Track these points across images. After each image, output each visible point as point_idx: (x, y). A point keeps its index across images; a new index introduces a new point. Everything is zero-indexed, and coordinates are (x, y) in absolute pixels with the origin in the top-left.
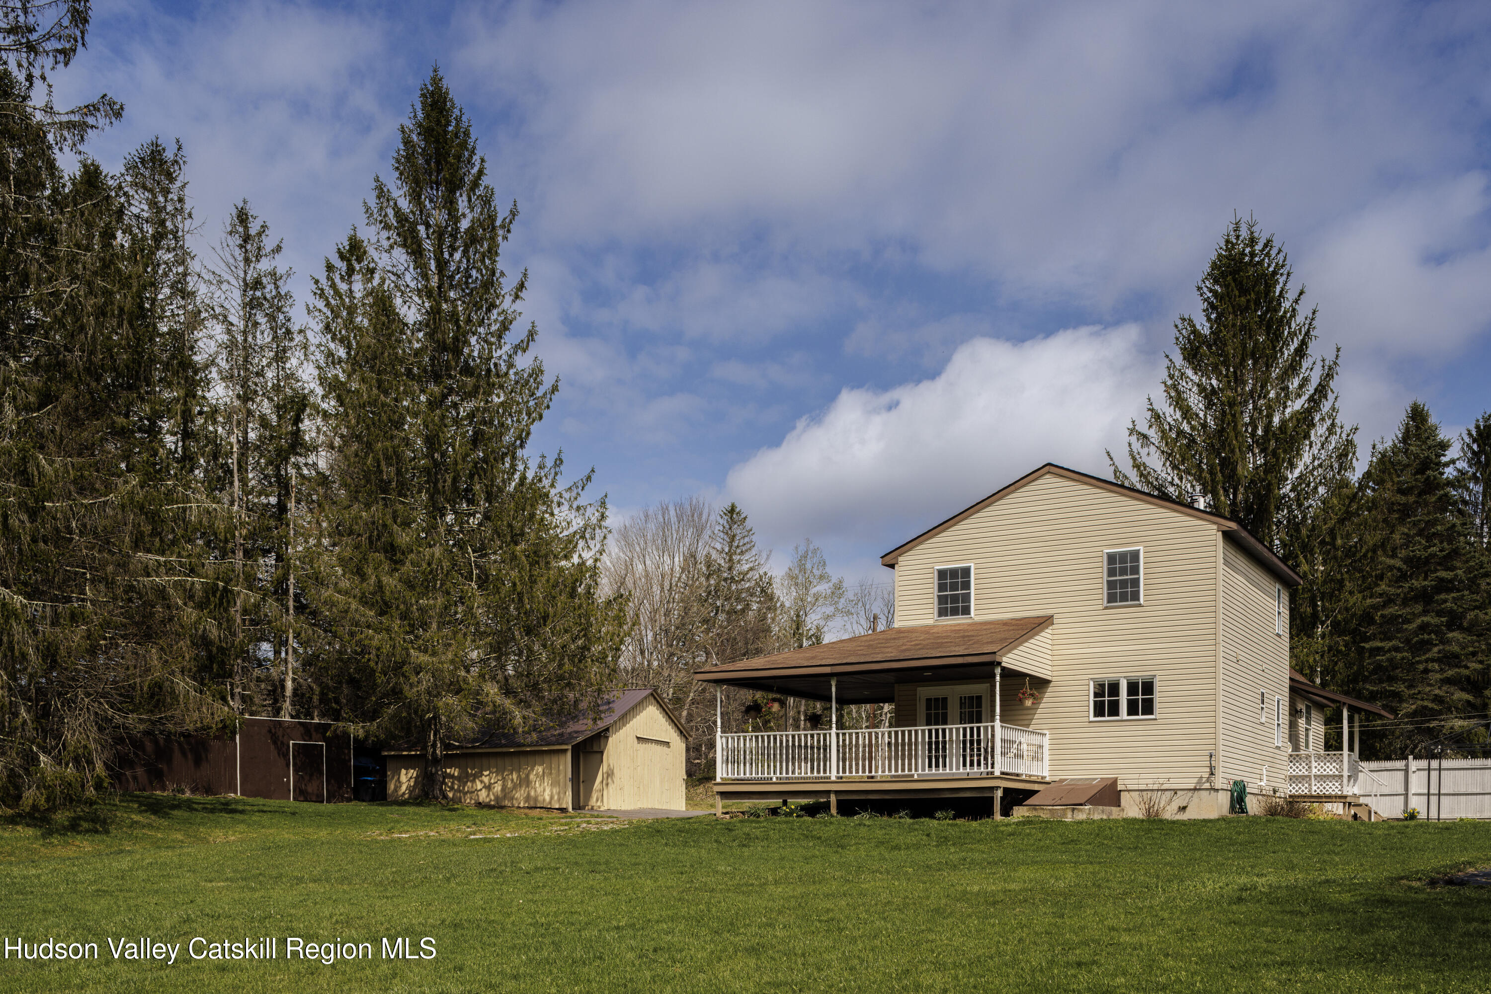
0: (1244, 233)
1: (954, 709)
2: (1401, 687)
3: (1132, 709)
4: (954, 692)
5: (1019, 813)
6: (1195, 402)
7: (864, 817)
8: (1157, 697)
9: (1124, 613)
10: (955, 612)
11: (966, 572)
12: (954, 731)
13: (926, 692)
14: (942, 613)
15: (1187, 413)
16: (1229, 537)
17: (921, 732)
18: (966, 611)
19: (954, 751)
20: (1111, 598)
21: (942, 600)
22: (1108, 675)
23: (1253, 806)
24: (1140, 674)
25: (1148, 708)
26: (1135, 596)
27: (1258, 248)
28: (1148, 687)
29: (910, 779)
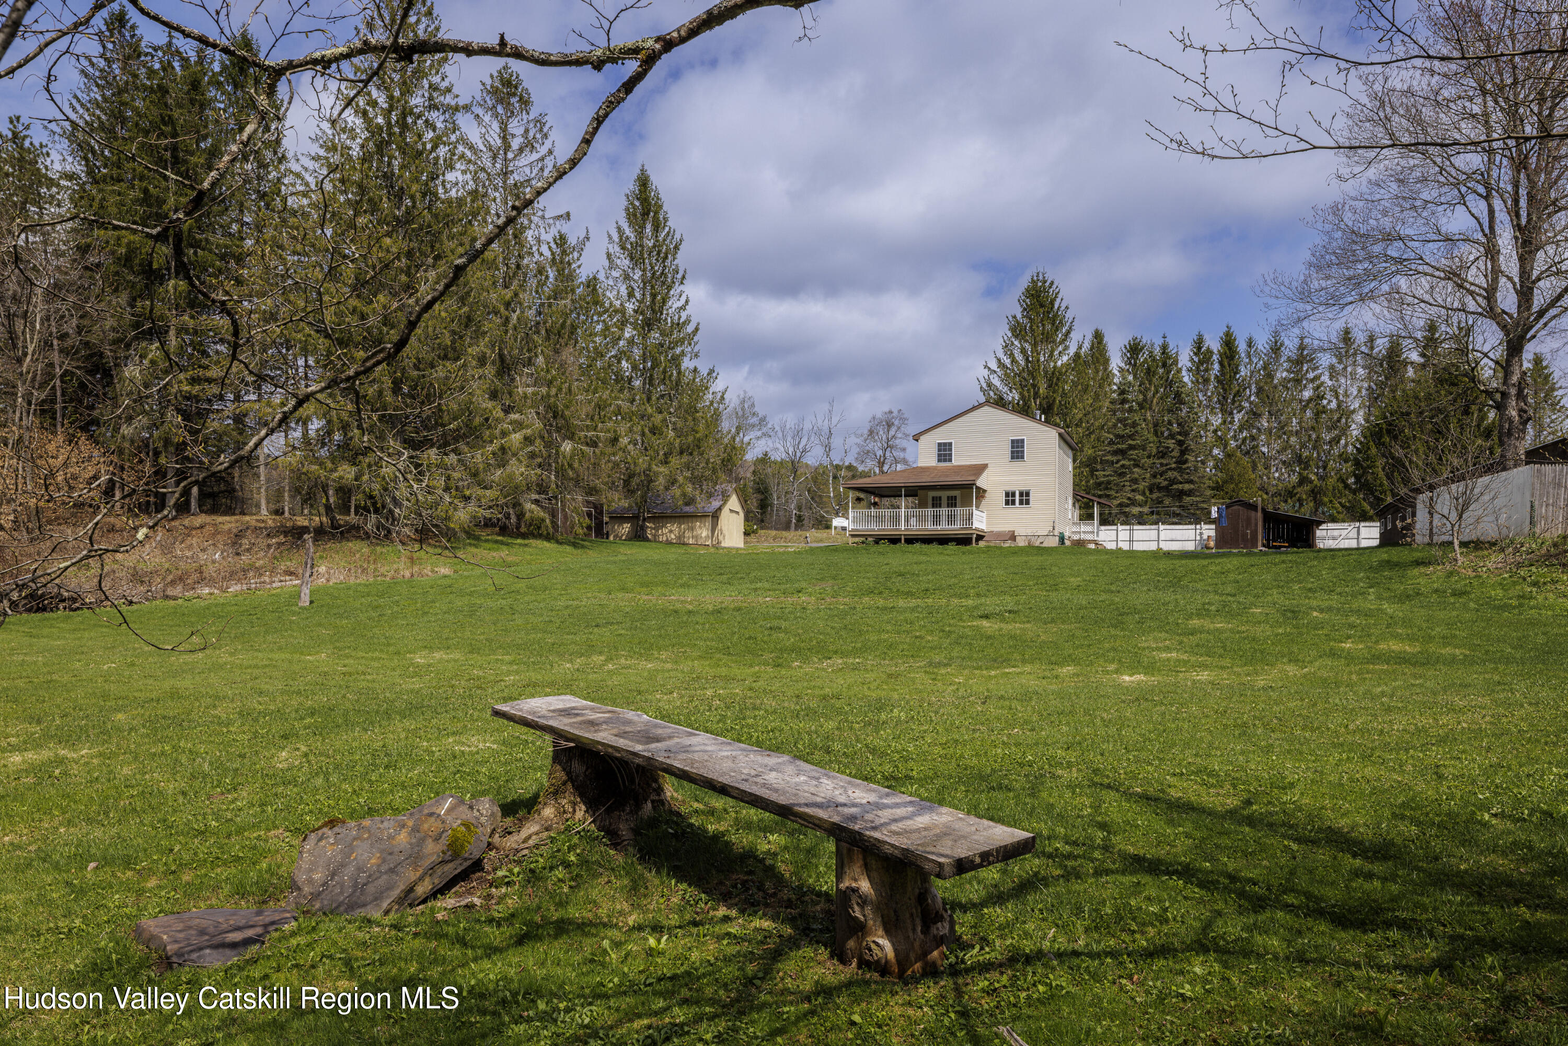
0: (1041, 278)
1: (944, 501)
2: (1112, 493)
3: (1021, 503)
4: (944, 494)
5: (982, 544)
6: (1019, 358)
7: (917, 546)
8: (1031, 498)
9: (1017, 464)
10: (945, 461)
11: (950, 444)
12: (944, 511)
13: (932, 494)
14: (939, 461)
15: (1014, 361)
16: (1060, 435)
17: (930, 511)
18: (950, 460)
19: (944, 519)
20: (1012, 458)
21: (939, 455)
22: (1010, 488)
23: (1067, 543)
24: (1024, 489)
25: (1028, 502)
26: (1023, 457)
27: (1047, 284)
28: (1028, 494)
29: (927, 530)
